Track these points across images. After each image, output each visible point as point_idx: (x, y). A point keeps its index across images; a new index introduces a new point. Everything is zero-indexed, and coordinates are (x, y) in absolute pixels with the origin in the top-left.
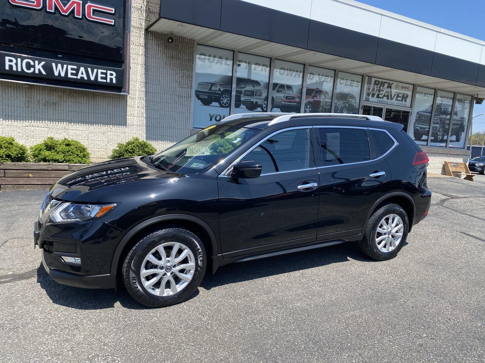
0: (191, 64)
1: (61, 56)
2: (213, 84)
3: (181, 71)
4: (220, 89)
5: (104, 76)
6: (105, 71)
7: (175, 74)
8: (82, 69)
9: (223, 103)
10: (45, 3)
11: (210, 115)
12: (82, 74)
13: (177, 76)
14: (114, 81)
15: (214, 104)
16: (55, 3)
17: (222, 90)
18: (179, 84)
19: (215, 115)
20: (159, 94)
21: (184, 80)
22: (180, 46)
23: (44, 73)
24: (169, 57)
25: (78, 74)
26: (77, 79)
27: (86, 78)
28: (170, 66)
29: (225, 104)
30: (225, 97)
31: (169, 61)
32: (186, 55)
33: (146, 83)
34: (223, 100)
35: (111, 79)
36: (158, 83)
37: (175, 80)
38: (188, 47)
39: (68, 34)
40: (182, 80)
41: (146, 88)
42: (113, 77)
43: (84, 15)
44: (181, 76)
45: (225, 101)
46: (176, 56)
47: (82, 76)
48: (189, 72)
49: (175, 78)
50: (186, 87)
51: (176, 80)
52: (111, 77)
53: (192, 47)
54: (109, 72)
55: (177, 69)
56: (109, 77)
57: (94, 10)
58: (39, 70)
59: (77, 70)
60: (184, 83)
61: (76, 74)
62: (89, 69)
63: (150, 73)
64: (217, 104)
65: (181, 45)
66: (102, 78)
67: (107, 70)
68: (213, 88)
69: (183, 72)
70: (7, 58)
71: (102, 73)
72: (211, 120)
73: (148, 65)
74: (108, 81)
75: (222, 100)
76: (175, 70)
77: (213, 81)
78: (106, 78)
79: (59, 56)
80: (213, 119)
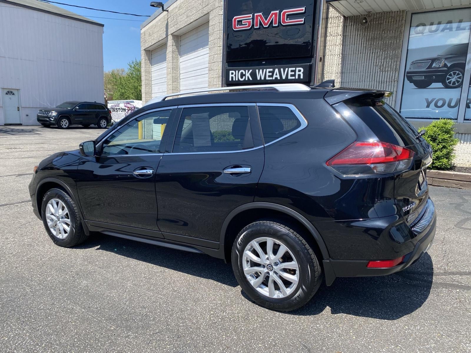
0: (398, 41)
1: (264, 62)
2: (433, 60)
3: (384, 53)
4: (445, 64)
5: (293, 73)
6: (294, 69)
7: (376, 57)
8: (277, 70)
9: (450, 83)
10: (253, 22)
11: (427, 100)
12: (276, 75)
13: (378, 59)
14: (302, 77)
15: (434, 85)
16: (260, 19)
17: (449, 65)
18: (380, 68)
19: (435, 99)
20: (355, 82)
21: (388, 62)
22: (384, 24)
23: (251, 79)
24: (370, 40)
25: (273, 76)
26: (272, 80)
27: (279, 78)
28: (370, 50)
29: (454, 83)
30: (454, 74)
31: (370, 43)
32: (391, 31)
33: (342, 73)
34: (450, 79)
35: (299, 75)
36: (355, 71)
37: (375, 64)
38: (395, 22)
39: (267, 43)
40: (385, 63)
41: (342, 78)
42: (301, 73)
43: (280, 22)
44: (383, 58)
45: (453, 80)
46: (378, 36)
47: (276, 76)
48: (394, 52)
49: (375, 62)
50: (389, 69)
51: (377, 63)
52: (299, 73)
53: (401, 19)
54: (298, 69)
55: (379, 51)
56: (297, 73)
57: (288, 15)
58: (248, 77)
59: (273, 72)
60: (387, 65)
61: (272, 76)
62: (282, 70)
63: (347, 62)
64: (440, 85)
65: (386, 22)
66: (292, 76)
67: (296, 67)
68: (434, 65)
69: (386, 53)
70: (231, 72)
71: (292, 71)
72: (428, 106)
73: (345, 53)
74: (297, 77)
75: (448, 79)
76: (376, 53)
77: (434, 55)
78: (294, 75)
79: (263, 63)
80: (432, 105)
